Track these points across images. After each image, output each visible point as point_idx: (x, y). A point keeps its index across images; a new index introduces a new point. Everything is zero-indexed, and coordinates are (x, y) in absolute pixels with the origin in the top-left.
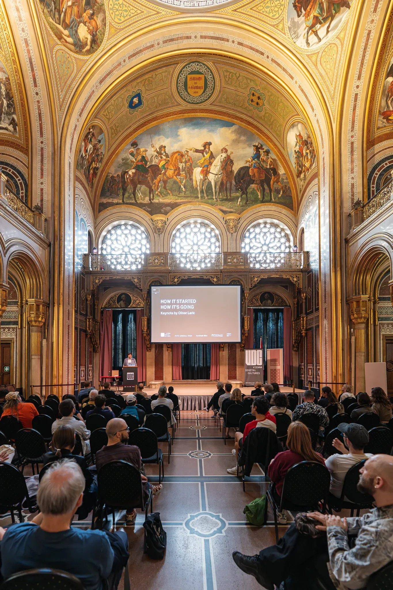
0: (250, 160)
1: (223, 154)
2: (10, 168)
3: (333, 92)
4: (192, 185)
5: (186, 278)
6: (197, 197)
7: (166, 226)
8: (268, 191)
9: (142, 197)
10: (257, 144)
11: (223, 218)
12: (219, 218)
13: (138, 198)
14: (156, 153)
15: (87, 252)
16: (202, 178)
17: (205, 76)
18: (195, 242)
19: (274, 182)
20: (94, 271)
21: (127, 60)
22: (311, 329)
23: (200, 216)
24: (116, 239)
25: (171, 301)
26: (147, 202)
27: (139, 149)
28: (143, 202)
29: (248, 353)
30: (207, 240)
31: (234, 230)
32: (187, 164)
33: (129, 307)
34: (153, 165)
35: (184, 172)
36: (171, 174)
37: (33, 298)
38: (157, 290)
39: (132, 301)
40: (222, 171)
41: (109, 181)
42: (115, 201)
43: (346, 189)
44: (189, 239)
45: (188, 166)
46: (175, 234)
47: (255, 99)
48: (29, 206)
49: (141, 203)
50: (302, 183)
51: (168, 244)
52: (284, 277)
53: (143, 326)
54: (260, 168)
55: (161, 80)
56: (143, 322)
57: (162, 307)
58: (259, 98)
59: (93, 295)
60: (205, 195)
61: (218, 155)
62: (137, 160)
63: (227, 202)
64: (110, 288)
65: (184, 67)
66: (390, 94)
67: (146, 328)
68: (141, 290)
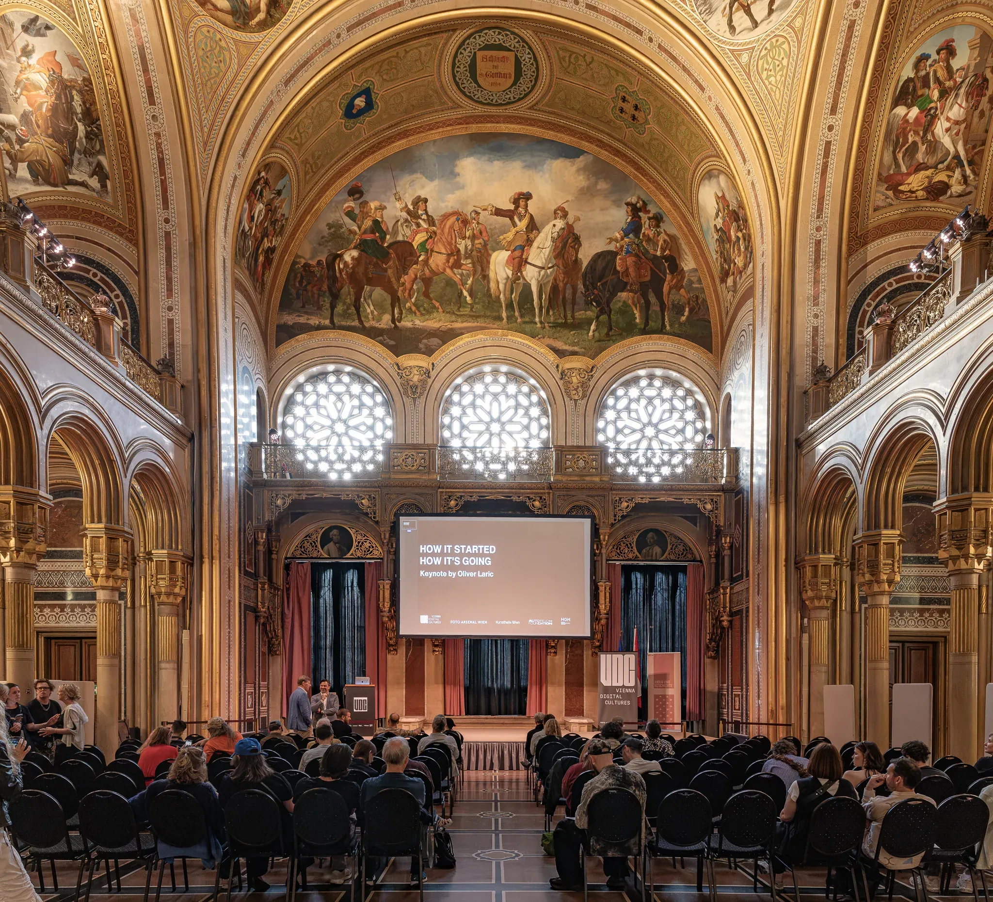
0: (618, 236)
1: (558, 220)
2: (95, 271)
3: (781, 133)
4: (489, 289)
5: (475, 498)
6: (500, 318)
7: (430, 381)
8: (658, 309)
9: (376, 313)
10: (634, 200)
11: (557, 366)
12: (548, 365)
13: (367, 317)
14: (404, 215)
15: (255, 440)
16: (510, 276)
17: (516, 56)
18: (495, 415)
19: (670, 289)
20: (272, 481)
21: (344, 35)
22: (740, 612)
23: (505, 361)
24: (317, 405)
25: (443, 548)
26: (385, 327)
27: (366, 203)
28: (377, 325)
29: (605, 660)
30: (521, 412)
31: (580, 394)
32: (477, 242)
33: (348, 556)
34: (399, 242)
35: (469, 261)
36: (440, 264)
37: (163, 548)
38: (412, 525)
39: (355, 544)
40: (554, 261)
41: (299, 275)
42: (314, 321)
43: (803, 337)
44: (482, 408)
45: (479, 246)
46: (450, 396)
47: (628, 107)
48: (144, 354)
49: (373, 328)
50: (729, 296)
51: (435, 419)
52: (686, 501)
53: (381, 599)
54: (640, 255)
55: (416, 60)
56: (381, 592)
57: (423, 561)
58: (636, 108)
59: (269, 531)
60: (517, 314)
61: (548, 222)
62: (363, 229)
63: (566, 332)
64: (303, 514)
65: (469, 37)
66: (901, 140)
67: (387, 605)
68: (377, 522)
